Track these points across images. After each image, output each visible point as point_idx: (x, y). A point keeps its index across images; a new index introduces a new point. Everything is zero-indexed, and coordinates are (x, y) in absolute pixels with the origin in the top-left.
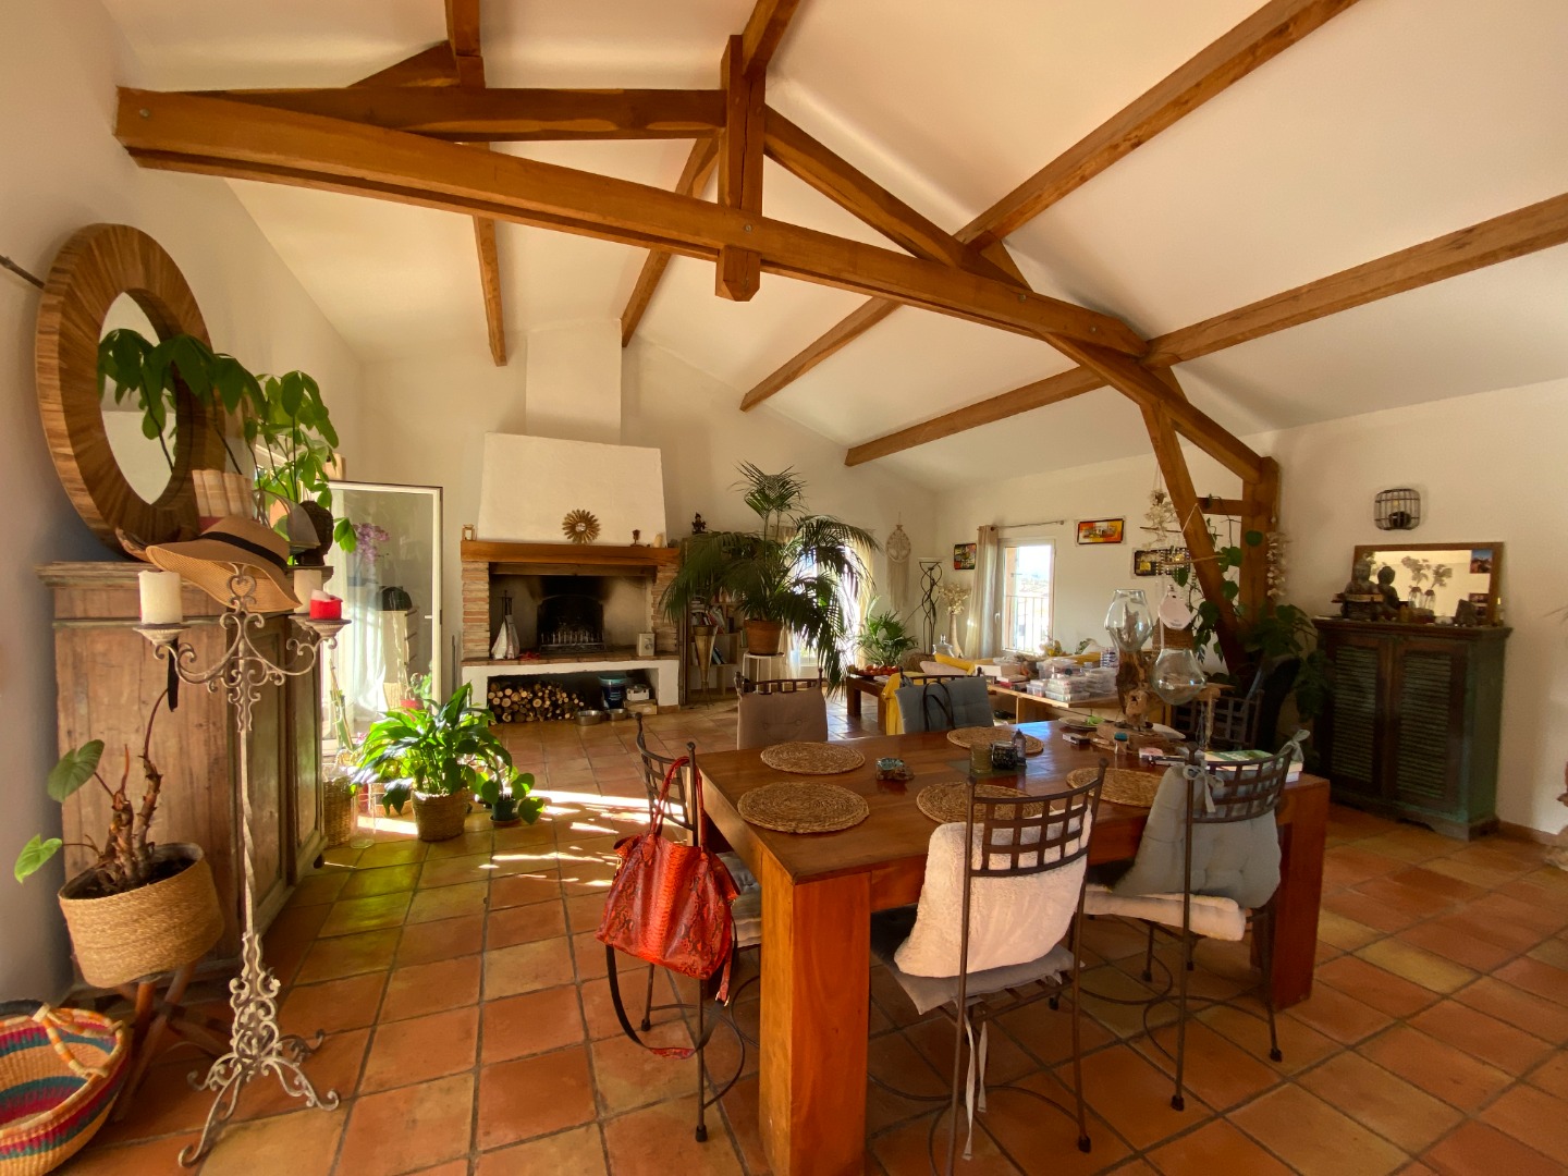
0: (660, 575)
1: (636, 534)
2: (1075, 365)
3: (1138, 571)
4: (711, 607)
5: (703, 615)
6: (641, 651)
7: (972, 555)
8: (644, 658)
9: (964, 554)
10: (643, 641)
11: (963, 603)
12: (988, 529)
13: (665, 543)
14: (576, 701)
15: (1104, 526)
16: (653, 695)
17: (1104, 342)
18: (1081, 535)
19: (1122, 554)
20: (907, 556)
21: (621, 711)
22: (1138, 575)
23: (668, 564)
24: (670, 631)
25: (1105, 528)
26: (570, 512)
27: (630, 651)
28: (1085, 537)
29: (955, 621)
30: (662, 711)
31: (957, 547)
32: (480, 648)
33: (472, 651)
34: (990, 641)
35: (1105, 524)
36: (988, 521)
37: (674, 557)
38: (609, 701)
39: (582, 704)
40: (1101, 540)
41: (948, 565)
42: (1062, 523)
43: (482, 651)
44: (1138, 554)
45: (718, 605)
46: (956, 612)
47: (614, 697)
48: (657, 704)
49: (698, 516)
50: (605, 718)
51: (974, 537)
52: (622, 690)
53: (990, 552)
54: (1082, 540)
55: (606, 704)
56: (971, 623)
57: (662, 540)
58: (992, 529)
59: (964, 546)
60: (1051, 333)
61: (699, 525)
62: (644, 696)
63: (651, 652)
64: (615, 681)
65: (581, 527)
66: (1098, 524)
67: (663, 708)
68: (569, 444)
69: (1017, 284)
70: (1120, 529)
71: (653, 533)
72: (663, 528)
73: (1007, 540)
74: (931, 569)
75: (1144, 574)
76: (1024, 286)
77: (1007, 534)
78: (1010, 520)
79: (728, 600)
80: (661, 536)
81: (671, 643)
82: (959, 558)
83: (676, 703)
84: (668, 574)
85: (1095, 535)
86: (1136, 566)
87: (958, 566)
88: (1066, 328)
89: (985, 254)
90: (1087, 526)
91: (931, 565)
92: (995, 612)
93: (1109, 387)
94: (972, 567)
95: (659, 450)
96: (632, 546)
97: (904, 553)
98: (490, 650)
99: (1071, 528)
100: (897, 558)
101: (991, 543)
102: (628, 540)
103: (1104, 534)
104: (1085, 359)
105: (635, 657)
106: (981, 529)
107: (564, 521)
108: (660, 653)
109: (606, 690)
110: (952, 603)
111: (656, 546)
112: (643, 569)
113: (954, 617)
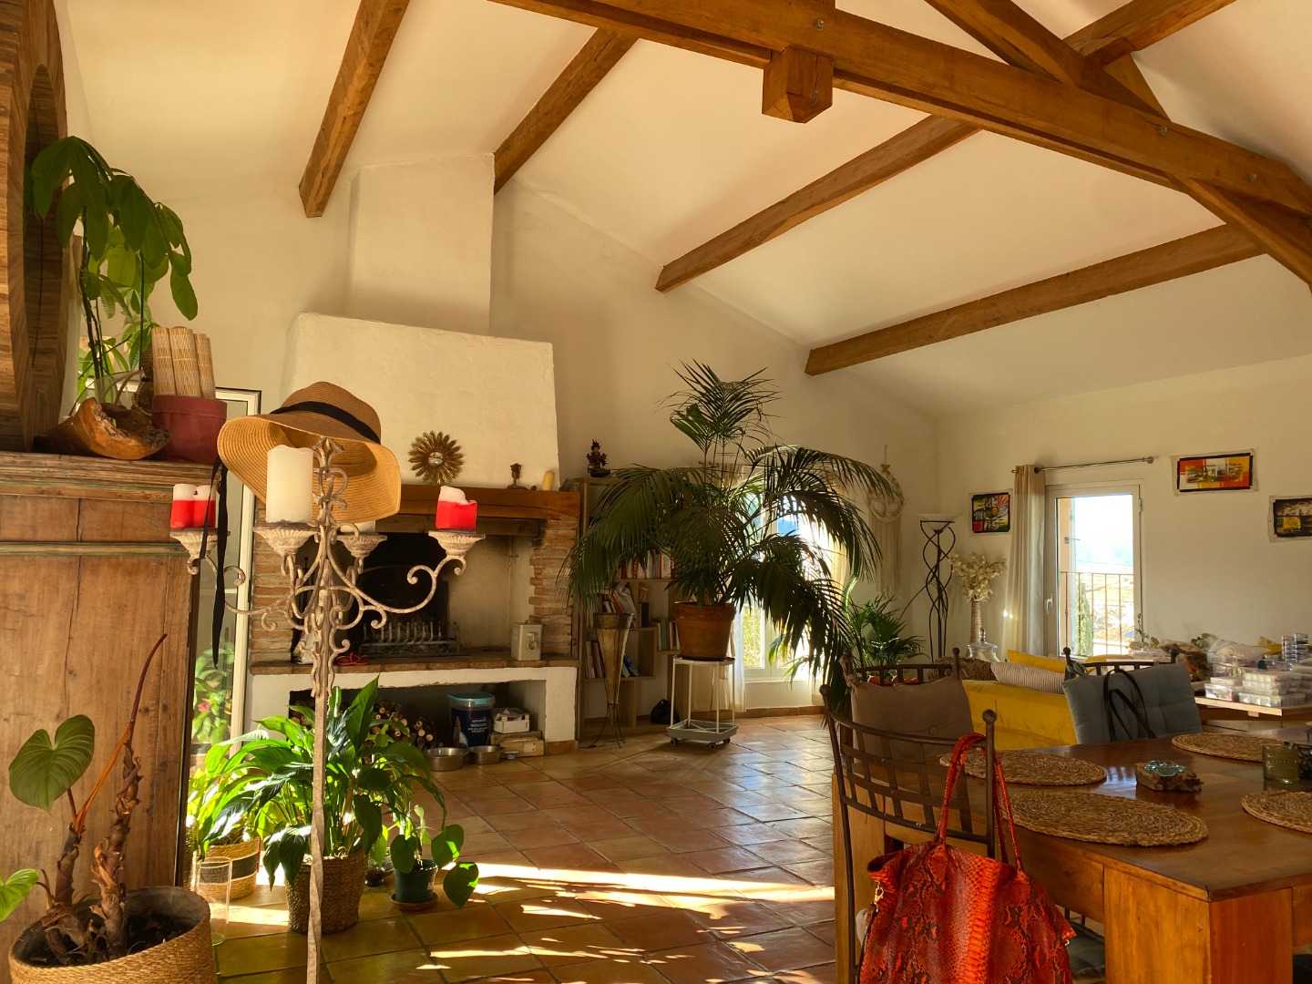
0: (549, 533)
1: (516, 469)
2: (1216, 222)
3: (1280, 530)
4: (614, 586)
5: (604, 598)
6: (521, 652)
7: (1003, 511)
8: (526, 664)
9: (989, 509)
10: (524, 638)
11: (991, 584)
12: (1031, 471)
13: (558, 485)
14: (422, 733)
15: (1220, 464)
16: (534, 725)
17: (1267, 195)
18: (1183, 478)
19: (1253, 507)
20: (897, 513)
21: (490, 749)
22: (1280, 535)
23: (562, 516)
24: (562, 621)
25: (1223, 468)
26: (421, 436)
27: (501, 653)
28: (1190, 481)
29: (979, 613)
30: (553, 750)
31: (976, 498)
32: (278, 645)
33: (265, 651)
34: (1040, 643)
35: (1222, 461)
36: (1029, 458)
37: (570, 506)
38: (468, 734)
39: (430, 737)
40: (1217, 485)
41: (963, 526)
42: (1150, 460)
43: (281, 651)
44: (1279, 505)
45: (625, 582)
46: (982, 598)
47: (476, 726)
48: (541, 737)
49: (596, 445)
50: (471, 760)
51: (1006, 483)
52: (487, 715)
53: (1035, 505)
54: (1184, 485)
55: (463, 739)
56: (1008, 614)
57: (553, 481)
58: (1036, 470)
59: (989, 496)
60: (1197, 180)
61: (596, 458)
62: (521, 725)
63: (536, 655)
64: (478, 702)
65: (435, 460)
66: (1209, 461)
67: (551, 744)
68: (421, 332)
69: (1150, 111)
70: (1246, 468)
71: (541, 471)
72: (554, 463)
73: (1060, 487)
74: (938, 532)
75: (1290, 534)
76: (1159, 113)
77: (1061, 477)
78: (1063, 456)
79: (640, 573)
80: (552, 472)
81: (563, 640)
82: (980, 515)
83: (572, 738)
84: (563, 532)
85: (1206, 477)
86: (1277, 523)
87: (978, 527)
88: (1218, 173)
89: (1111, 70)
90: (1191, 467)
91: (939, 526)
92: (1045, 597)
93: (1266, 255)
94: (1006, 529)
95: (550, 345)
96: (510, 488)
97: (893, 507)
98: (292, 649)
99: (1166, 468)
100: (883, 515)
101: (1037, 492)
102: (503, 479)
103: (1221, 476)
104: (1237, 216)
105: (512, 662)
106: (1018, 470)
107: (411, 449)
108: (549, 656)
109: (462, 713)
110: (973, 584)
111: (546, 488)
112: (523, 525)
113: (978, 606)
